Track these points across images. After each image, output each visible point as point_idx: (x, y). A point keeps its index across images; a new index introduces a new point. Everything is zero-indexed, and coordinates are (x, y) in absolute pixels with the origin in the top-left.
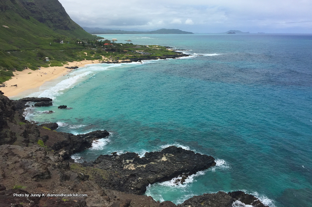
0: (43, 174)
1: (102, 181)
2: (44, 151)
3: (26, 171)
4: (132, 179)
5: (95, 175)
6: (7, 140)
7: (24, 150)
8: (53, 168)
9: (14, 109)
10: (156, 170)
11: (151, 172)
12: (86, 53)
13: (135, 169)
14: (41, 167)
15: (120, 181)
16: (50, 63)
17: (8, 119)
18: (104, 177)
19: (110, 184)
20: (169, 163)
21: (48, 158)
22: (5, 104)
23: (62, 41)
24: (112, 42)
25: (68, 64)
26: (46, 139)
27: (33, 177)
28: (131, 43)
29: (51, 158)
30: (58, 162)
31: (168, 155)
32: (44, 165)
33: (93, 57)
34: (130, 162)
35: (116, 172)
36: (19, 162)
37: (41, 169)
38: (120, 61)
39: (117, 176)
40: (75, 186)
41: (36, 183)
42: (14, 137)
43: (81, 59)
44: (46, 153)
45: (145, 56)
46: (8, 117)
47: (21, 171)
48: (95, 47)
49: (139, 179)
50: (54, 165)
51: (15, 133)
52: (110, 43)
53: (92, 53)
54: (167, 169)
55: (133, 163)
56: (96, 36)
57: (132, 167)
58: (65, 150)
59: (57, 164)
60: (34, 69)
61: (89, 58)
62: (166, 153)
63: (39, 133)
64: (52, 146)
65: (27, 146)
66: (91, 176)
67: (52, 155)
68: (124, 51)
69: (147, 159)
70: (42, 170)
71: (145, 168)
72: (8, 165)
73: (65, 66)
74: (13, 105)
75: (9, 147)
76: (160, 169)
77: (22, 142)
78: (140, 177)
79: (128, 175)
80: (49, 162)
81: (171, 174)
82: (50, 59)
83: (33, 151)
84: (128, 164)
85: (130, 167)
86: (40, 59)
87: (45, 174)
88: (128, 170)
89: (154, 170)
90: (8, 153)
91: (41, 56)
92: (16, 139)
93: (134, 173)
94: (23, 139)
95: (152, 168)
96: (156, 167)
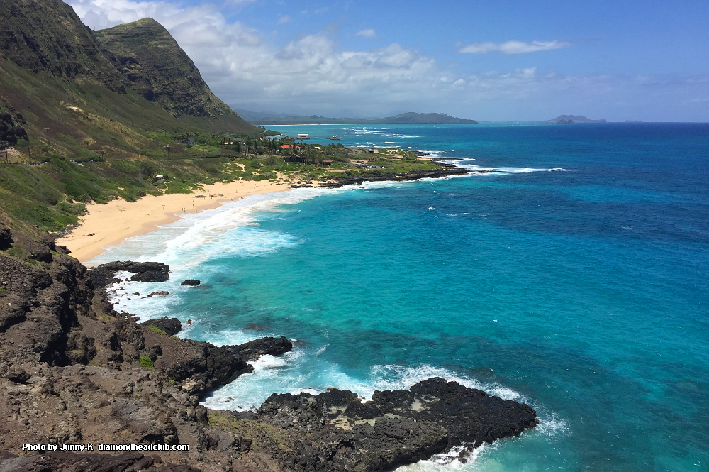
0: (162, 434)
1: (277, 454)
2: (157, 382)
3: (126, 425)
4: (344, 452)
5: (263, 441)
6: (76, 354)
7: (116, 378)
10: (399, 433)
11: (388, 436)
12: (243, 166)
13: (351, 428)
14: (156, 418)
15: (317, 455)
16: (165, 187)
17: (79, 309)
18: (281, 446)
19: (296, 462)
20: (427, 416)
24: (296, 141)
25: (204, 190)
26: (156, 354)
27: (140, 439)
28: (339, 145)
29: (174, 395)
30: (188, 406)
31: (427, 398)
32: (163, 412)
33: (257, 174)
34: (339, 412)
35: (308, 435)
36: (109, 403)
37: (158, 422)
38: (315, 183)
39: (310, 445)
42: (90, 348)
43: (230, 179)
44: (161, 386)
46: (79, 303)
47: (115, 424)
48: (261, 153)
49: (361, 454)
50: (184, 414)
51: (93, 339)
52: (294, 144)
53: (256, 166)
54: (424, 432)
55: (347, 413)
57: (344, 424)
58: (197, 379)
60: (131, 199)
62: (420, 393)
63: (143, 340)
65: (119, 369)
66: (254, 443)
68: (324, 161)
70: (160, 425)
71: (374, 428)
72: (86, 412)
73: (197, 193)
75: (83, 369)
76: (408, 431)
77: (109, 359)
78: (363, 448)
79: (335, 443)
80: (172, 405)
81: (433, 444)
82: (166, 178)
83: (134, 379)
84: (335, 416)
85: (340, 423)
86: (145, 179)
87: (167, 433)
88: (336, 432)
89: (394, 434)
90: (81, 384)
91: (148, 171)
92: (94, 353)
93: (348, 438)
94: (111, 353)
95: (388, 429)
96: (399, 424)
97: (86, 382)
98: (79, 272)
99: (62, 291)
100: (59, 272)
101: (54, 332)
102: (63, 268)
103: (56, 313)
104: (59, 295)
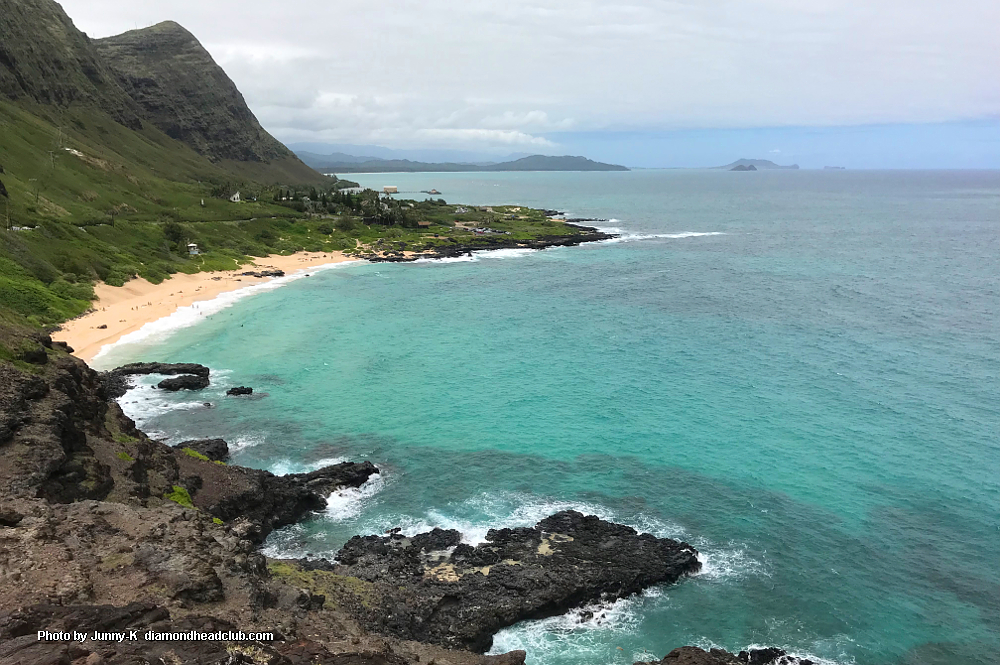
0: (202, 588)
2: (196, 522)
3: (155, 578)
4: (448, 609)
5: (341, 598)
6: (87, 487)
7: (141, 517)
8: (230, 572)
9: (103, 395)
10: (520, 583)
11: (508, 588)
13: (457, 579)
15: (413, 614)
16: (200, 261)
17: (87, 427)
18: (365, 603)
19: (385, 622)
20: (559, 562)
21: (212, 540)
23: (237, 195)
24: (381, 196)
25: (253, 264)
26: (194, 486)
27: (173, 595)
28: (440, 200)
29: (218, 539)
30: (237, 553)
31: (557, 538)
32: (204, 560)
33: (328, 242)
34: (442, 559)
35: (401, 588)
36: (131, 550)
37: (196, 573)
38: (407, 254)
39: (404, 601)
42: (105, 479)
43: (291, 249)
45: (483, 240)
46: (87, 419)
47: (140, 577)
48: (333, 212)
49: (471, 611)
50: (231, 563)
51: (109, 467)
52: (378, 200)
53: (325, 230)
54: (553, 582)
55: (452, 560)
56: (335, 178)
57: (449, 575)
58: (251, 519)
59: (238, 559)
60: (156, 278)
61: (315, 247)
62: (549, 532)
64: (212, 507)
66: (329, 598)
68: (420, 224)
69: (495, 550)
70: (199, 577)
71: (488, 577)
72: (100, 561)
73: (247, 268)
74: (100, 385)
75: (96, 506)
76: (533, 581)
77: (130, 493)
78: (473, 603)
79: (436, 598)
80: (215, 552)
81: (565, 596)
82: (201, 247)
83: (166, 519)
84: (438, 563)
85: (444, 572)
86: (173, 249)
87: (208, 587)
88: (438, 584)
89: (514, 584)
90: (93, 526)
91: (176, 238)
92: (110, 485)
93: (455, 590)
94: (132, 485)
95: (507, 578)
96: (522, 573)
97: (100, 523)
98: (86, 378)
99: (63, 403)
100: (58, 377)
101: (54, 458)
102: (65, 372)
103: (56, 434)
104: (59, 408)
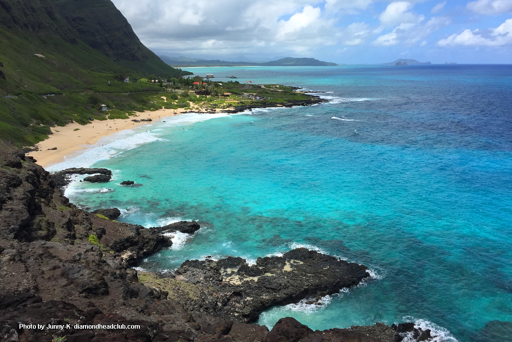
0: (97, 287)
1: (188, 302)
2: (99, 252)
3: (71, 282)
4: (235, 299)
5: (178, 293)
6: (41, 234)
7: (68, 250)
8: (113, 279)
9: (52, 185)
10: (274, 286)
11: (267, 288)
12: (165, 98)
13: (241, 283)
14: (94, 276)
15: (217, 302)
16: (107, 114)
17: (42, 202)
18: (191, 296)
19: (201, 306)
20: (295, 275)
21: (105, 262)
22: (38, 176)
23: (127, 79)
24: (205, 79)
25: (136, 116)
26: (101, 234)
27: (81, 291)
28: (236, 81)
29: (110, 262)
30: (120, 269)
31: (294, 262)
32: (99, 272)
33: (175, 103)
34: (233, 273)
35: (211, 288)
36: (60, 267)
37: (94, 279)
38: (217, 110)
39: (212, 295)
40: (146, 307)
41: (87, 300)
42: (51, 229)
43: (156, 108)
44: (101, 255)
45: (258, 102)
46: (43, 198)
47: (63, 281)
48: (178, 88)
49: (248, 300)
50: (114, 274)
51: (54, 223)
52: (203, 82)
53: (175, 98)
54: (292, 285)
55: (238, 273)
56: (181, 70)
57: (236, 281)
58: (132, 251)
59: (118, 272)
60: (83, 122)
61: (169, 106)
62: (290, 258)
63: (91, 224)
64: (111, 244)
65: (72, 244)
66: (171, 293)
67: (110, 258)
68: (225, 94)
69: (261, 268)
70: (95, 281)
71: (257, 283)
72: (43, 273)
73: (132, 118)
74: (50, 180)
75: (45, 244)
76: (281, 285)
77: (65, 237)
78: (249, 296)
79: (229, 293)
80: (106, 268)
81: (298, 293)
82: (108, 106)
83: (82, 251)
84: (230, 275)
85: (233, 279)
86: (93, 107)
87: (100, 287)
88: (230, 286)
89: (270, 286)
90: (42, 254)
91: (95, 102)
92: (54, 233)
93: (238, 290)
94: (66, 232)
95: (267, 283)
96: (275, 280)
97: (46, 253)
98: (43, 175)
99: (30, 189)
100: (27, 175)
101: (24, 218)
102: (31, 172)
103: (25, 205)
104: (27, 192)
